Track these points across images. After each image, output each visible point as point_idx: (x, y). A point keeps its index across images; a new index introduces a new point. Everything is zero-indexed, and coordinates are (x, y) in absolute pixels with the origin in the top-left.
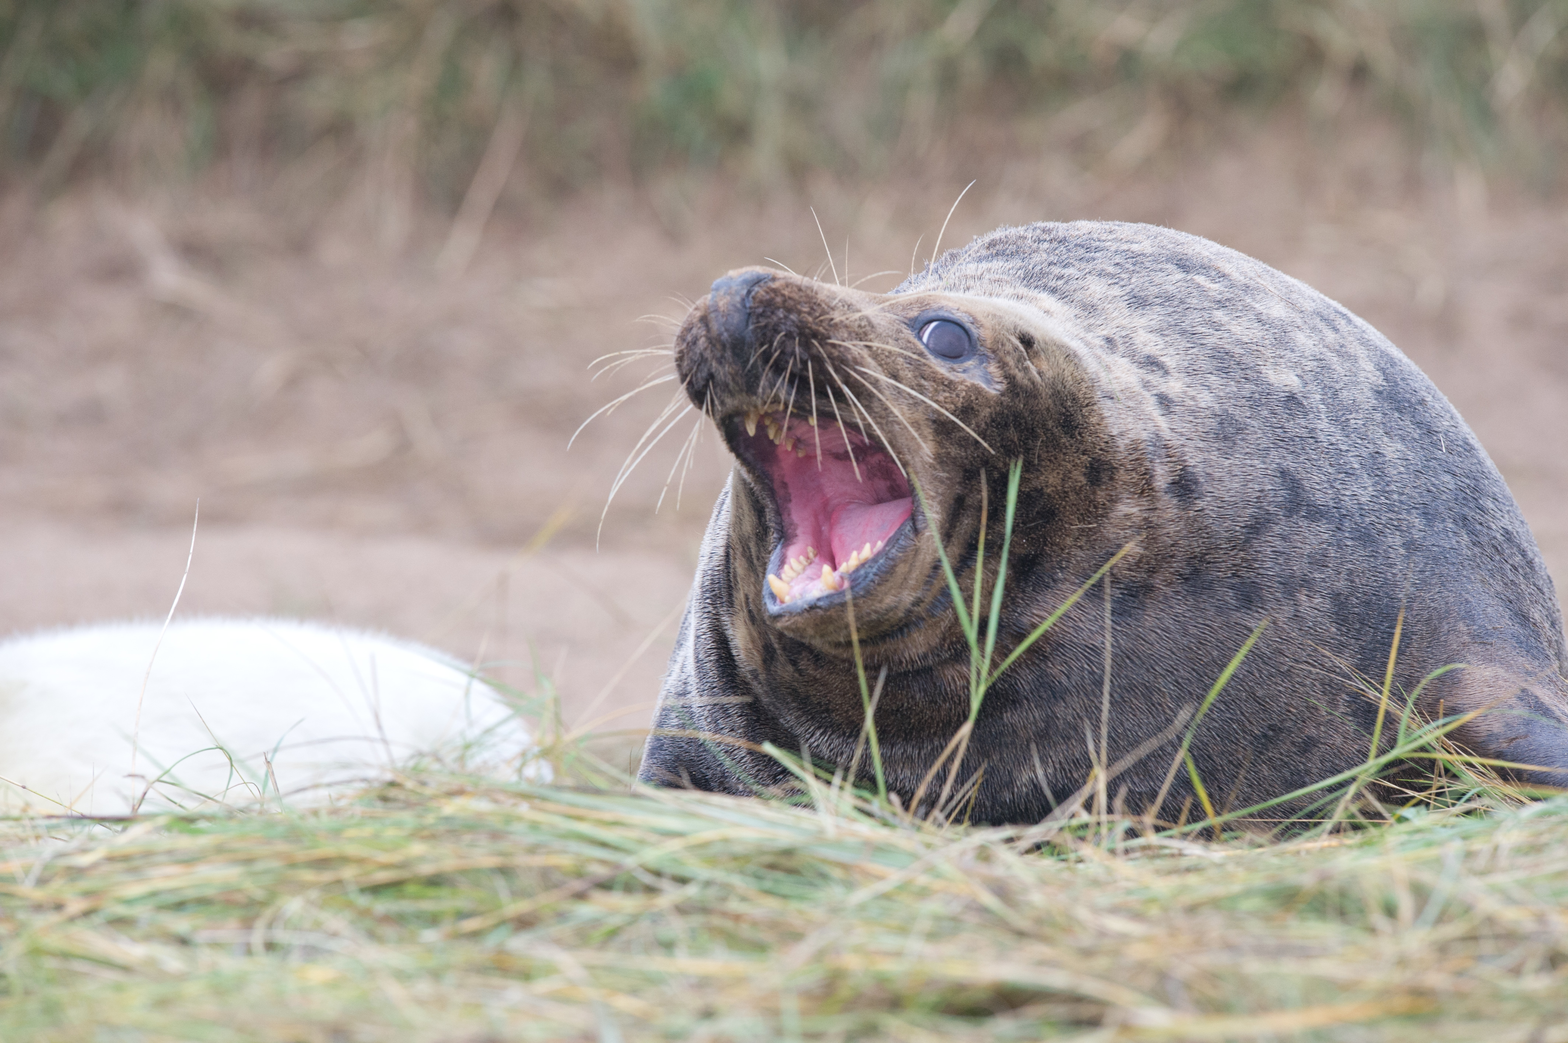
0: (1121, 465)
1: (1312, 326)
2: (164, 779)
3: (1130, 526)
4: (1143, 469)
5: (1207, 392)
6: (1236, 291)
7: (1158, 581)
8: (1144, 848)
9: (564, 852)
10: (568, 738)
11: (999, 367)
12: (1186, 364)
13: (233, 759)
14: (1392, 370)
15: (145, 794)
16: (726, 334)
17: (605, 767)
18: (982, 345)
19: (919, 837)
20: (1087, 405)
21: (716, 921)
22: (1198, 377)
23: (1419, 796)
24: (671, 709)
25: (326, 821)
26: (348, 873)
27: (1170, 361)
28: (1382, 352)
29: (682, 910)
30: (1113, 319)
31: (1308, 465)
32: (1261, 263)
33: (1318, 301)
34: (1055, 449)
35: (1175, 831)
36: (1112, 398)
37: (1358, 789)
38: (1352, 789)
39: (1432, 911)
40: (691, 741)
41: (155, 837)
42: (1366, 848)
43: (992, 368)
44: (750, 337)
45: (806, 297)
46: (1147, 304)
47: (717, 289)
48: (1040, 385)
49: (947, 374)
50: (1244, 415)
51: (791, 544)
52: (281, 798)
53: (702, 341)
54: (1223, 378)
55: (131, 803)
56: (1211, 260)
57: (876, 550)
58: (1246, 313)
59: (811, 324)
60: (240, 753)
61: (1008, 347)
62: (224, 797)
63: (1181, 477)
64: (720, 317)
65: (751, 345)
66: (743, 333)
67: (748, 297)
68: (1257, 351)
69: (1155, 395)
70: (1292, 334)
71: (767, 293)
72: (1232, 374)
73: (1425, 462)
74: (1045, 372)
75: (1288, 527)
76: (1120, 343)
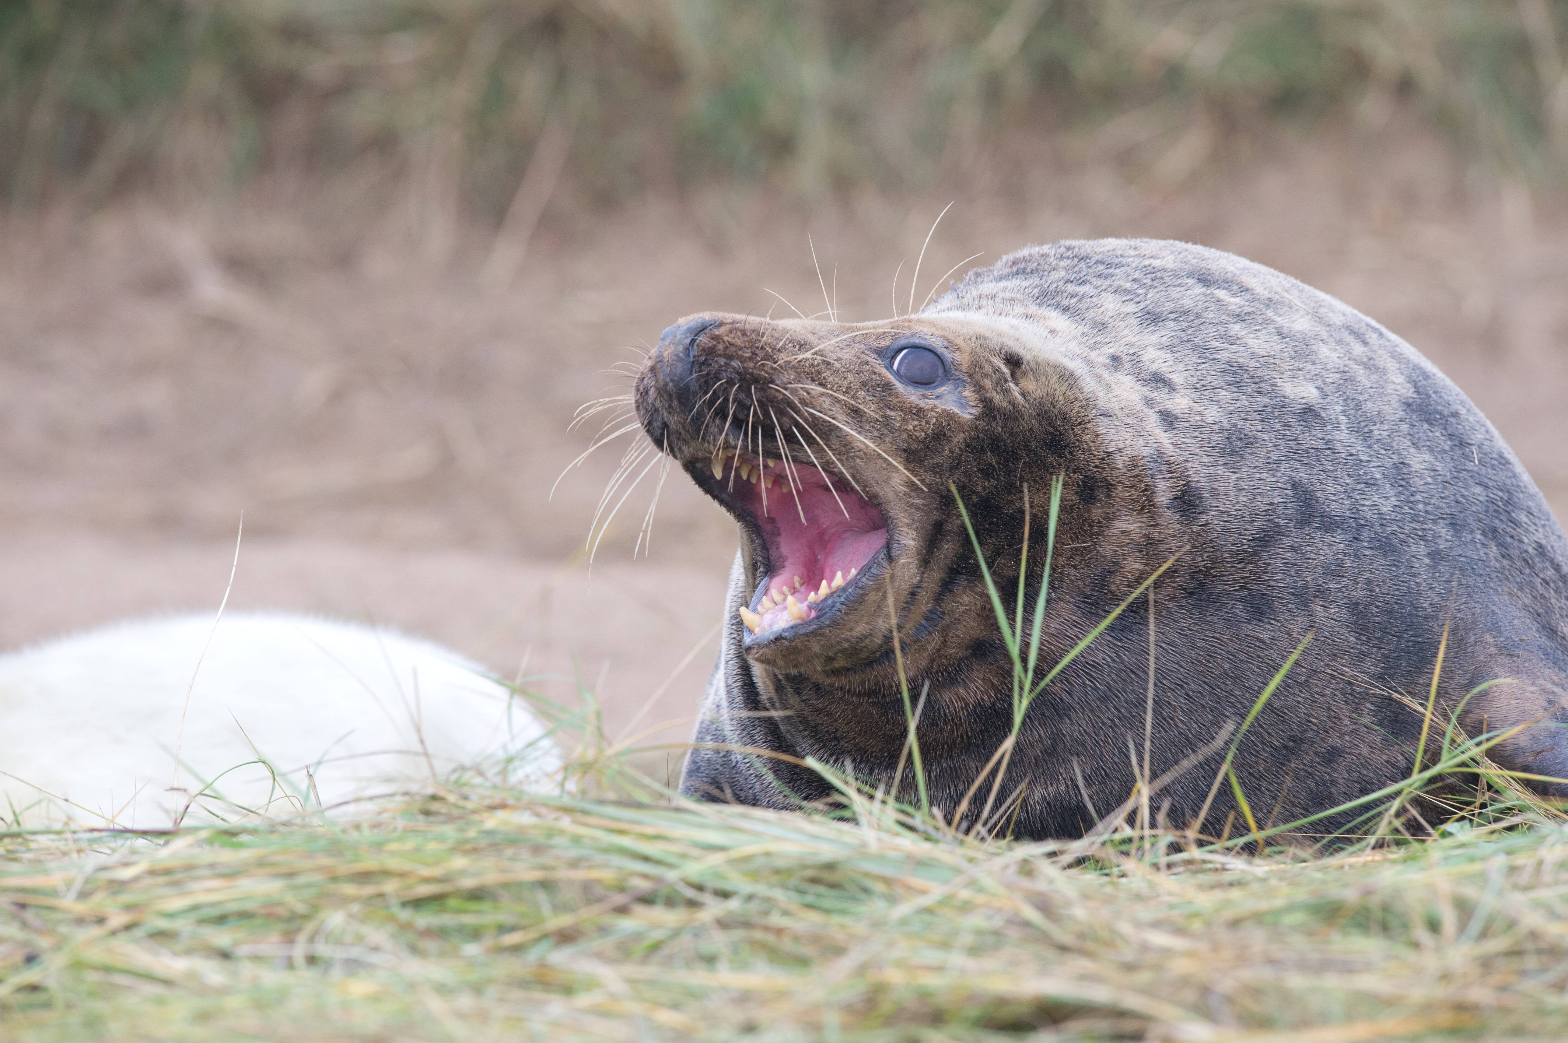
0: (1119, 482)
1: (1338, 339)
2: (206, 792)
3: (1129, 543)
4: (1143, 485)
5: (1215, 407)
6: (1258, 305)
7: (1159, 596)
8: (1189, 862)
9: (606, 866)
10: (610, 751)
11: (974, 391)
12: (1195, 380)
13: (275, 773)
14: (1424, 382)
15: (188, 807)
16: (671, 384)
17: (647, 781)
18: (956, 370)
19: (960, 851)
20: (1080, 424)
21: (758, 935)
22: (1206, 392)
23: (1462, 812)
25: (367, 833)
26: (390, 887)
27: (1177, 379)
28: (1415, 365)
29: (723, 924)
30: (1123, 337)
31: (1323, 476)
33: (1349, 316)
34: (1040, 470)
35: (1218, 845)
36: (1110, 416)
37: (1402, 802)
38: (1396, 804)
39: (1475, 926)
41: (197, 850)
42: (1410, 862)
43: (967, 392)
44: (694, 387)
45: (750, 341)
46: (1160, 320)
47: (663, 339)
48: (1023, 406)
49: (917, 402)
50: (1254, 429)
51: (777, 576)
52: (323, 812)
53: (652, 391)
54: (1234, 392)
55: (173, 816)
56: (1235, 275)
57: (849, 578)
58: (1265, 326)
59: (752, 369)
60: (282, 766)
61: (988, 369)
62: (267, 810)
63: (1184, 492)
64: (665, 367)
65: (695, 394)
66: (687, 382)
67: (693, 346)
68: (1274, 364)
69: (1158, 412)
70: (1314, 347)
71: (710, 341)
72: (1245, 388)
73: (1455, 473)
74: (1031, 392)
75: (1299, 539)
76: (1126, 361)
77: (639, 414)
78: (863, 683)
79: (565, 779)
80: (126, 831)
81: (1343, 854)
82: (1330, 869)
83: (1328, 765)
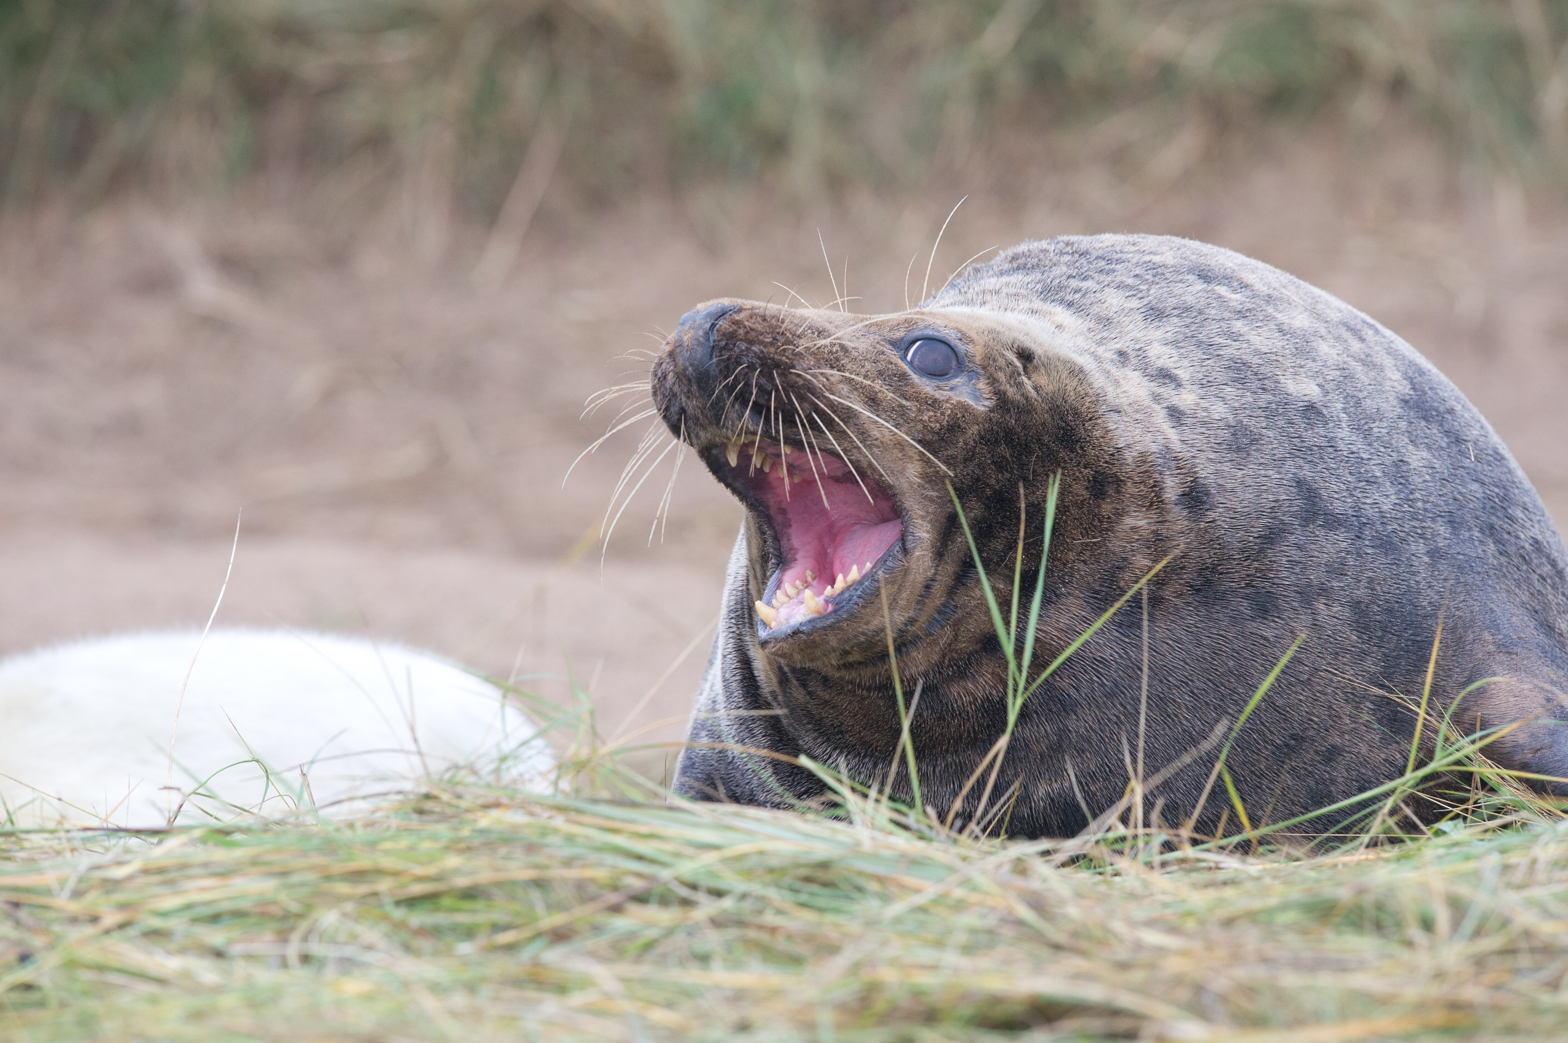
0: (1128, 478)
1: (1336, 335)
2: (199, 791)
3: (1138, 539)
4: (1151, 481)
5: (1221, 404)
6: (1258, 302)
8: (1183, 861)
9: (599, 865)
10: (604, 750)
11: (988, 383)
12: (1200, 376)
13: (269, 771)
14: (1419, 379)
15: (182, 805)
16: (690, 369)
17: (640, 779)
18: (969, 362)
19: (954, 850)
20: (1090, 419)
21: (752, 934)
22: (1212, 388)
23: (1457, 810)
24: (703, 725)
25: (361, 833)
26: (384, 885)
27: (1183, 374)
28: (1410, 362)
29: (717, 923)
30: (1128, 332)
31: (1326, 474)
33: (1346, 312)
34: (1052, 464)
35: (1213, 844)
36: (1119, 412)
37: (1395, 801)
38: (1389, 803)
39: (1469, 925)
40: (722, 758)
41: (190, 850)
42: (1403, 861)
43: (981, 384)
44: (714, 371)
45: (771, 326)
46: (1164, 315)
47: (682, 324)
48: (1036, 400)
49: (932, 393)
50: (1259, 425)
51: (789, 569)
52: (316, 811)
53: (670, 376)
54: (1238, 389)
55: (167, 815)
56: (1234, 270)
57: (864, 572)
58: (1266, 323)
59: (773, 354)
60: (274, 765)
61: (1001, 362)
62: (260, 809)
63: (1192, 489)
64: (684, 351)
65: (715, 378)
66: (708, 366)
67: (713, 330)
68: (1277, 361)
69: (1166, 408)
70: (1314, 344)
71: (730, 326)
72: (1249, 384)
73: (1452, 470)
74: (1043, 386)
75: (1304, 536)
76: (1133, 356)
77: (655, 401)
78: (874, 677)
79: (559, 778)
80: (120, 830)
81: (1337, 853)
82: (1324, 868)
83: (1328, 763)
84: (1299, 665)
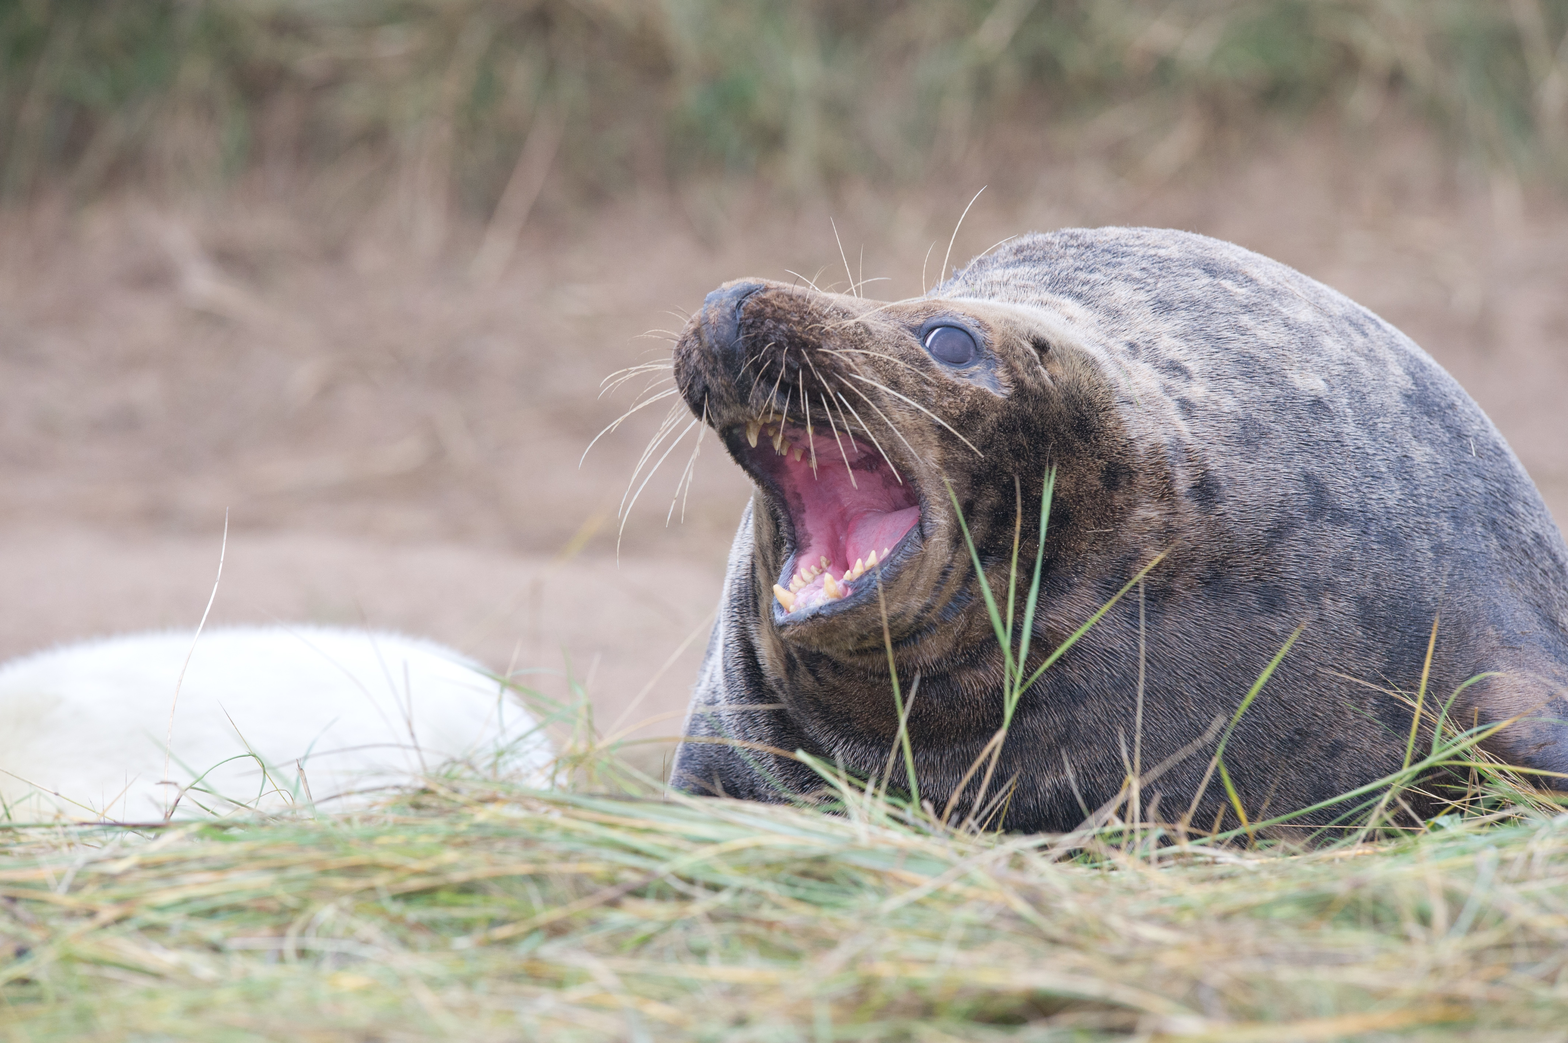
0: (1140, 469)
1: (1340, 330)
2: (196, 786)
3: (1149, 531)
4: (1163, 473)
5: (1230, 397)
6: (1263, 296)
7: (1178, 585)
8: (1181, 855)
9: (596, 859)
10: (600, 745)
11: (1006, 372)
12: (1210, 369)
13: (265, 766)
14: (1421, 374)
15: (179, 800)
16: (716, 346)
17: (638, 774)
18: (988, 349)
19: (951, 844)
20: (1104, 410)
21: (749, 928)
22: (1221, 382)
23: (1455, 804)
24: (702, 717)
25: (358, 827)
26: (381, 880)
27: (1193, 367)
28: (1412, 357)
29: (714, 917)
30: (1138, 324)
31: (1334, 469)
32: (1290, 268)
33: (1347, 306)
34: (1067, 454)
35: (1209, 838)
36: (1132, 403)
37: (1392, 795)
38: (1386, 798)
39: (1466, 919)
40: (722, 749)
41: (187, 844)
42: (1400, 856)
43: (999, 372)
44: (740, 348)
45: (798, 306)
46: (1172, 309)
47: (708, 303)
48: (1052, 389)
49: (952, 379)
50: (1268, 420)
51: (803, 556)
52: (313, 805)
53: (695, 354)
54: (1247, 383)
55: (164, 810)
56: (1238, 264)
57: (883, 557)
58: (1272, 317)
59: (801, 333)
60: (273, 760)
61: (1019, 351)
62: (257, 804)
63: (1203, 481)
64: (710, 329)
65: (742, 356)
66: (735, 344)
67: (739, 309)
68: (1283, 355)
69: (1177, 400)
70: (1319, 339)
71: (757, 304)
72: (1257, 378)
73: (1455, 466)
74: (1058, 376)
75: (1311, 531)
76: (1143, 348)
77: (678, 380)
79: (556, 772)
80: (116, 824)
81: (1334, 847)
82: (1321, 863)
83: (1331, 759)
84: (1305, 660)
